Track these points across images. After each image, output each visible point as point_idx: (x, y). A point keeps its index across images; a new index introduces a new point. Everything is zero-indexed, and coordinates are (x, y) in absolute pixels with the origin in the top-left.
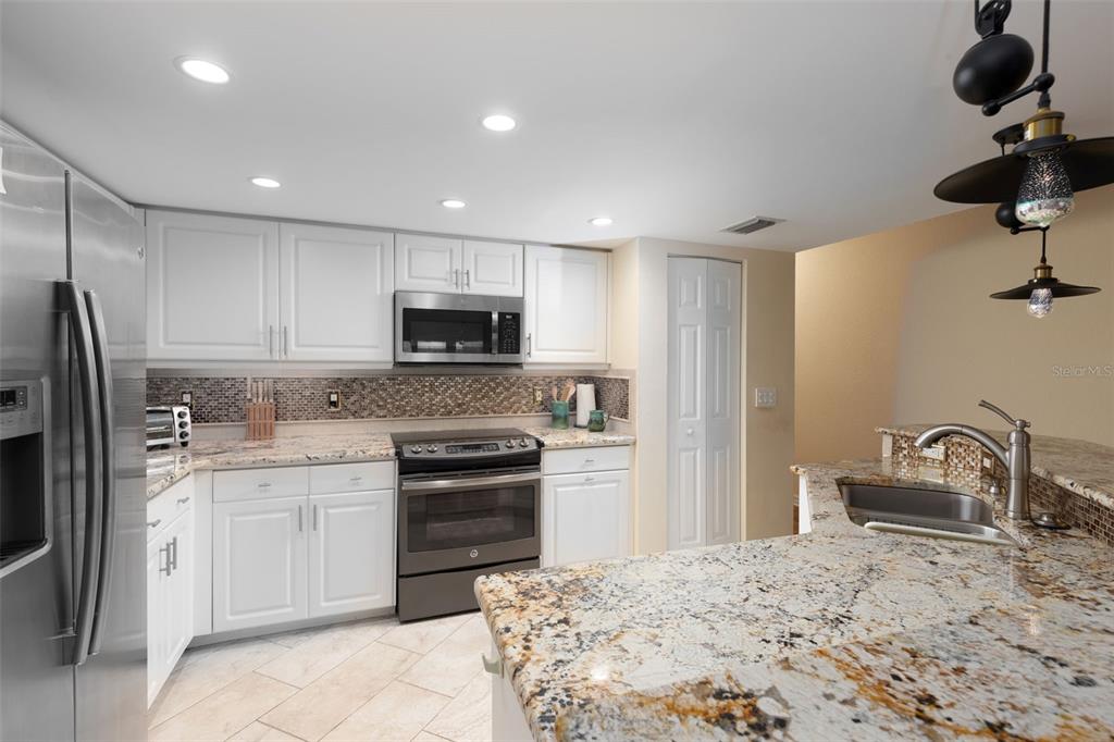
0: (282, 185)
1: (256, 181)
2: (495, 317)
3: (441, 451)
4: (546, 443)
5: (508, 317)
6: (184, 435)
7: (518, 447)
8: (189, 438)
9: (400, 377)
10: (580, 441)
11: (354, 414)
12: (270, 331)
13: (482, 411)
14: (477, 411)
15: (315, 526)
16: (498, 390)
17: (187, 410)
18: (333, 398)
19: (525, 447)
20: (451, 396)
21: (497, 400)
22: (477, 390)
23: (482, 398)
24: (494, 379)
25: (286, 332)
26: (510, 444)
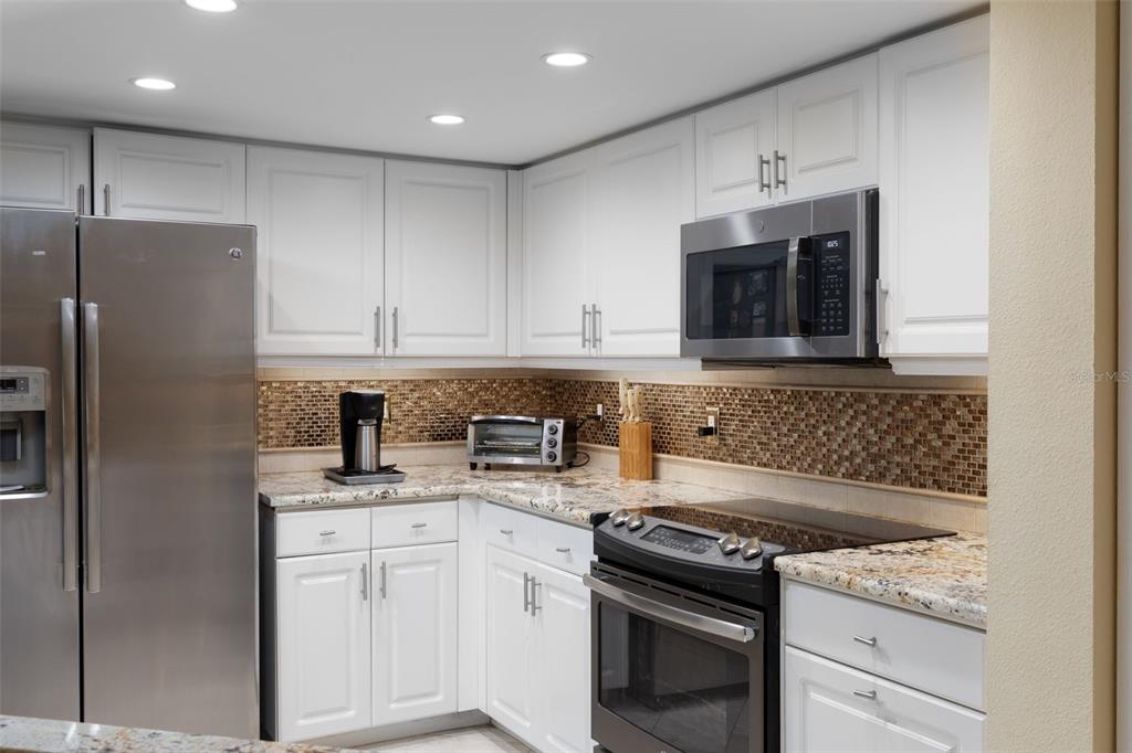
0: (466, 121)
1: (435, 120)
2: (794, 248)
3: (642, 532)
4: (779, 561)
5: (830, 244)
6: (552, 457)
7: (739, 556)
8: (559, 462)
9: (789, 390)
10: (845, 577)
11: (734, 456)
12: (585, 313)
13: (913, 478)
14: (905, 478)
15: (534, 608)
16: (949, 428)
17: (560, 424)
18: (711, 423)
19: (748, 559)
20: (861, 435)
21: (948, 455)
22: (907, 425)
23: (914, 447)
24: (937, 400)
25: (596, 312)
26: (731, 547)
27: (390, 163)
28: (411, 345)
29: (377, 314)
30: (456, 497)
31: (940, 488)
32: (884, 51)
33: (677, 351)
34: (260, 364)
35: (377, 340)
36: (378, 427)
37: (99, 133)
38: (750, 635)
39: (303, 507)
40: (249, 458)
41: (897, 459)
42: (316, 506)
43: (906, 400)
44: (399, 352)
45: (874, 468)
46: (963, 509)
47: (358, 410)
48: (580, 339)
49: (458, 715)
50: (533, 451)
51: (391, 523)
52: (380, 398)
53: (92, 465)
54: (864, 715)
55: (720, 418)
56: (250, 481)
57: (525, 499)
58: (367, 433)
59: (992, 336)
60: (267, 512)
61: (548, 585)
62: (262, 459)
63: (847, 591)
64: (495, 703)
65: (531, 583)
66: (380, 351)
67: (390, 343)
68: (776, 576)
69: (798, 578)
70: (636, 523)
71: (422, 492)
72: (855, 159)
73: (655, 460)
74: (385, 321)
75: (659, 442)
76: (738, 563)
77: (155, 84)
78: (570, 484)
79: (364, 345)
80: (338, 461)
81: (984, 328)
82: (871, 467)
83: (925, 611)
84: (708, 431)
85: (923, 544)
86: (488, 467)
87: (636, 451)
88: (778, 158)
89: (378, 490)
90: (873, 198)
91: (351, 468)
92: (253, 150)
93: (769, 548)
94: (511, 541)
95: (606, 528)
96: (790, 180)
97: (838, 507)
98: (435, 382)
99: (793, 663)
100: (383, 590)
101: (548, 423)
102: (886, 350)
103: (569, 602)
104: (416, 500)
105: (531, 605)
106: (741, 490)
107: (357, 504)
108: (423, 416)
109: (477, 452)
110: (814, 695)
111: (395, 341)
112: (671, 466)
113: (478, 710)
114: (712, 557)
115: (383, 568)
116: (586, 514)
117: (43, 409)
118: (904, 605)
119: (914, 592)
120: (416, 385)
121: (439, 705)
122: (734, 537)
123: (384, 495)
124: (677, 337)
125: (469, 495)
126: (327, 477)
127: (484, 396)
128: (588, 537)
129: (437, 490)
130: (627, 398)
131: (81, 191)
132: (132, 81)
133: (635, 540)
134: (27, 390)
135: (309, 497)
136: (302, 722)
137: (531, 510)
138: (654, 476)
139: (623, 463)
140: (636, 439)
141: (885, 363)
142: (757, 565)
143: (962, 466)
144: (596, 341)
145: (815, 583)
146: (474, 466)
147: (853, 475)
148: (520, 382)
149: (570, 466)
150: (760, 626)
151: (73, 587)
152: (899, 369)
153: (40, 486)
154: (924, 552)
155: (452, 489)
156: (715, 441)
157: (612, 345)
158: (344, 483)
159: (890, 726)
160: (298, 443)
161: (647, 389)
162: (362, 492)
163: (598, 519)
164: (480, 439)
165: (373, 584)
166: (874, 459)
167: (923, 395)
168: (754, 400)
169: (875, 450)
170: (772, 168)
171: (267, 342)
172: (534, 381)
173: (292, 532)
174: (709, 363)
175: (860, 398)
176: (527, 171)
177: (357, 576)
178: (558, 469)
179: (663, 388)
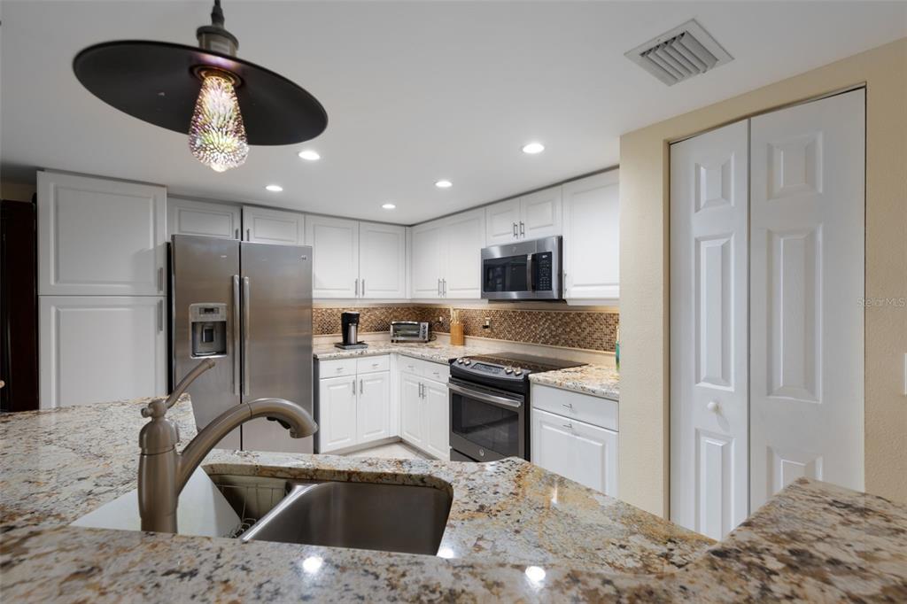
2: (529, 258)
3: (470, 366)
4: (530, 376)
5: (544, 257)
6: (424, 337)
7: (513, 374)
8: (426, 339)
9: (519, 311)
10: (559, 382)
11: (497, 336)
12: (439, 282)
13: (570, 344)
14: (566, 343)
15: (423, 396)
16: (583, 325)
17: (427, 324)
18: (488, 324)
19: (517, 375)
20: (549, 328)
21: (583, 335)
22: (567, 324)
23: (570, 332)
24: (579, 315)
25: (444, 282)
26: (509, 371)
27: (362, 224)
28: (369, 294)
29: (356, 282)
30: (389, 353)
31: (580, 347)
32: (564, 185)
33: (480, 297)
34: (314, 301)
35: (356, 292)
36: (357, 327)
37: (246, 209)
38: (520, 404)
39: (330, 358)
40: (310, 338)
41: (563, 336)
42: (335, 358)
43: (567, 315)
44: (365, 297)
45: (554, 340)
46: (591, 355)
47: (349, 320)
48: (437, 292)
49: (389, 438)
50: (417, 336)
51: (364, 364)
52: (358, 315)
53: (247, 343)
54: (566, 434)
55: (491, 322)
56: (310, 348)
57: (419, 354)
58: (353, 328)
59: (621, 291)
60: (316, 360)
61: (430, 387)
62: (314, 339)
63: (560, 387)
64: (405, 433)
65: (422, 387)
66: (357, 297)
67: (361, 294)
68: (529, 381)
69: (539, 383)
70: (468, 363)
71: (376, 351)
72: (552, 225)
73: (464, 338)
74: (359, 285)
75: (466, 331)
76: (512, 377)
77: (274, 188)
78: (432, 347)
79: (351, 294)
80: (340, 340)
81: (618, 288)
82: (553, 340)
83: (593, 394)
84: (487, 327)
85: (579, 369)
86: (397, 341)
87: (458, 334)
88: (521, 224)
89: (359, 351)
90: (560, 240)
91: (346, 342)
92: (308, 217)
93: (525, 371)
94: (413, 370)
95: (455, 364)
96: (526, 233)
97: (540, 355)
98: (376, 309)
99: (536, 415)
100: (361, 391)
101: (422, 324)
102: (565, 296)
103: (438, 393)
104: (374, 355)
105: (422, 395)
106: (500, 349)
107: (351, 357)
108: (372, 322)
109: (394, 336)
110: (544, 426)
111: (363, 293)
112: (470, 340)
113: (397, 437)
114: (501, 375)
115: (361, 382)
116: (447, 359)
117: (225, 320)
118: (584, 392)
119: (588, 387)
120: (369, 310)
121: (383, 434)
122: (510, 367)
123: (362, 353)
124: (479, 291)
125: (394, 353)
126: (336, 346)
127: (395, 314)
128: (448, 368)
129: (382, 350)
130: (454, 315)
131: (237, 231)
132: (265, 187)
133: (468, 369)
134: (218, 313)
135: (333, 355)
136: (329, 444)
137: (422, 358)
138: (464, 344)
139: (452, 339)
140: (457, 330)
141: (565, 300)
142: (521, 378)
143: (589, 339)
144: (444, 292)
145: (546, 384)
146: (393, 341)
147: (546, 342)
148: (408, 308)
149: (429, 340)
150: (523, 401)
151: (238, 393)
152: (570, 303)
153: (223, 352)
154: (581, 371)
155: (387, 350)
156: (489, 330)
157: (450, 294)
158: (344, 349)
159: (578, 438)
160: (324, 333)
161: (461, 311)
162: (353, 352)
163: (452, 361)
164: (395, 330)
165: (357, 388)
166: (554, 337)
167: (573, 312)
168: (505, 316)
169: (554, 333)
170: (519, 228)
171: (316, 294)
172: (414, 308)
173: (325, 369)
174: (491, 301)
175: (549, 314)
176: (414, 227)
177: (351, 385)
178: (426, 342)
179: (467, 311)
